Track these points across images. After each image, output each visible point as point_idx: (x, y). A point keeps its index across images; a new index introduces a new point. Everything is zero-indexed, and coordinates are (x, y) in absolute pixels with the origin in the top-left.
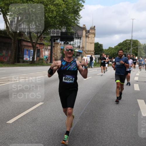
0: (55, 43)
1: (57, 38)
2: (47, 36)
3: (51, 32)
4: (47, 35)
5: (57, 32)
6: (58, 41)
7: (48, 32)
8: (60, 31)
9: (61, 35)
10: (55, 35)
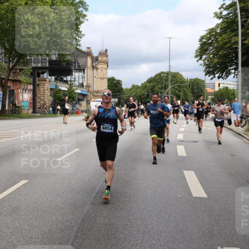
0: (39, 79)
1: (43, 71)
2: (25, 68)
3: (31, 60)
4: (24, 66)
5: (42, 59)
6: (45, 75)
7: (27, 60)
8: (47, 58)
9: (49, 65)
10: (39, 65)
